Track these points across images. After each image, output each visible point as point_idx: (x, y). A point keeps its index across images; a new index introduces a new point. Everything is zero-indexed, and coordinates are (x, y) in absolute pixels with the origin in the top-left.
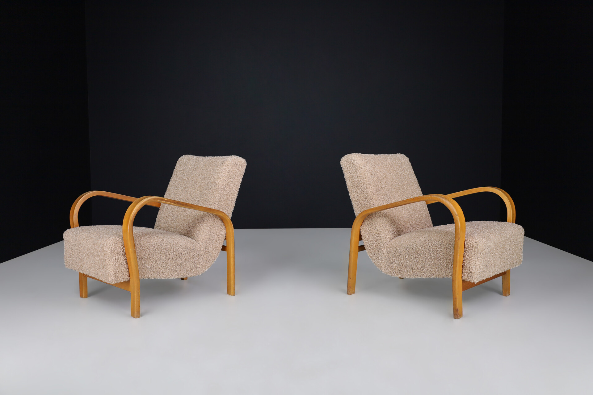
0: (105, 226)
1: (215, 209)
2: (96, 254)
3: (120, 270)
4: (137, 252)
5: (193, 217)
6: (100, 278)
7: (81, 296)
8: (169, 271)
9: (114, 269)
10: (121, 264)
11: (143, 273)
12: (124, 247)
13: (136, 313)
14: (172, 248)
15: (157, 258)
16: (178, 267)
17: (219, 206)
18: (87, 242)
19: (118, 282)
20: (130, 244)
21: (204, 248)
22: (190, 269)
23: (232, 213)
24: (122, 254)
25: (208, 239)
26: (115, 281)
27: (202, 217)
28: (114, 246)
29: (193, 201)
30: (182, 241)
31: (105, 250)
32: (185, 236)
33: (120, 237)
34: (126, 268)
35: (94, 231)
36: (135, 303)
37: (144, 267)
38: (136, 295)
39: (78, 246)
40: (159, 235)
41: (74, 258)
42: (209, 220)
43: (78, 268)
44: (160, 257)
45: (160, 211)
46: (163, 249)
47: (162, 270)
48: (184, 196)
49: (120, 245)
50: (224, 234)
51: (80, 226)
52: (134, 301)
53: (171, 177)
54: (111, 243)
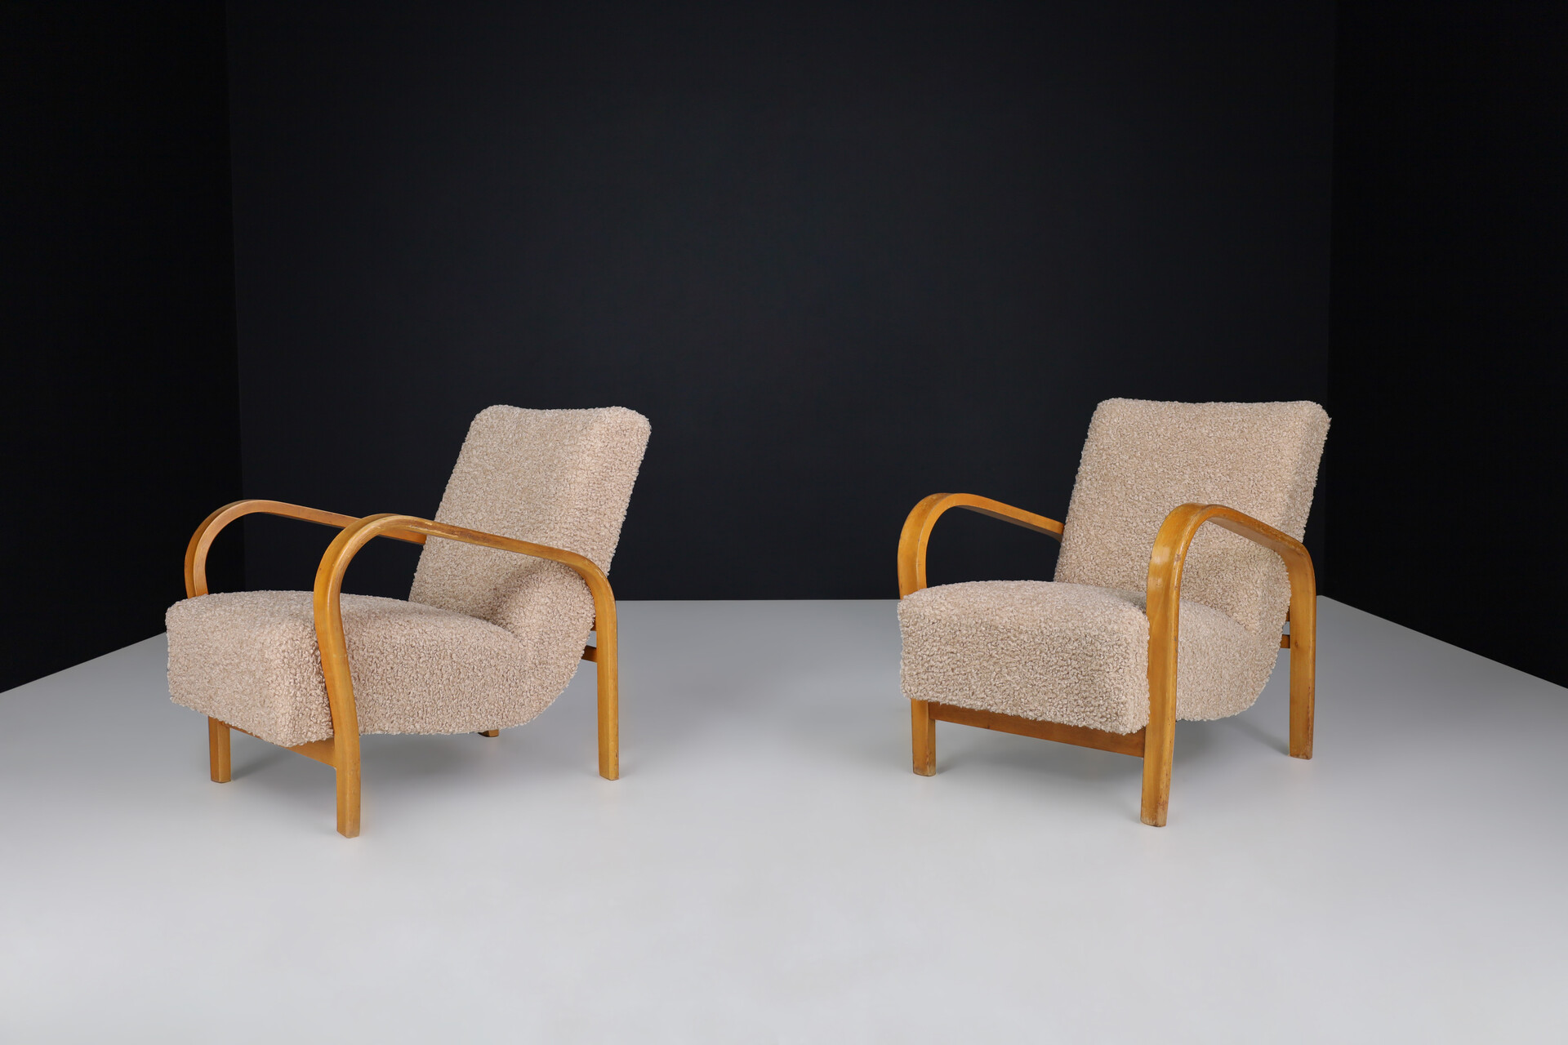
0: (274, 592)
1: (566, 549)
2: (245, 666)
3: (307, 709)
4: (354, 662)
5: (507, 569)
6: (256, 732)
7: (215, 778)
8: (439, 712)
9: (290, 707)
10: (311, 695)
11: (370, 718)
12: (317, 649)
13: (348, 823)
14: (449, 652)
15: (407, 680)
16: (463, 702)
17: (574, 541)
18: (224, 634)
19: (302, 741)
20: (332, 642)
21: (536, 653)
22: (496, 709)
23: (610, 560)
24: (311, 668)
25: (545, 630)
26: (294, 740)
27: (530, 571)
28: (292, 645)
29: (508, 527)
30: (476, 634)
31: (266, 656)
32: (485, 622)
33: (307, 624)
34: (324, 705)
35: (242, 607)
36: (348, 796)
37: (371, 704)
38: (349, 776)
39: (201, 646)
40: (415, 619)
41: (192, 678)
42: (548, 579)
43: (203, 703)
44: (416, 677)
45: (423, 553)
46: (423, 655)
47: (420, 712)
48: (485, 514)
49: (307, 644)
50: (590, 615)
51: (211, 591)
52: (344, 794)
53: (456, 463)
54: (284, 640)
